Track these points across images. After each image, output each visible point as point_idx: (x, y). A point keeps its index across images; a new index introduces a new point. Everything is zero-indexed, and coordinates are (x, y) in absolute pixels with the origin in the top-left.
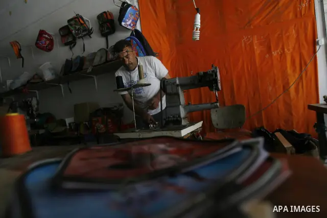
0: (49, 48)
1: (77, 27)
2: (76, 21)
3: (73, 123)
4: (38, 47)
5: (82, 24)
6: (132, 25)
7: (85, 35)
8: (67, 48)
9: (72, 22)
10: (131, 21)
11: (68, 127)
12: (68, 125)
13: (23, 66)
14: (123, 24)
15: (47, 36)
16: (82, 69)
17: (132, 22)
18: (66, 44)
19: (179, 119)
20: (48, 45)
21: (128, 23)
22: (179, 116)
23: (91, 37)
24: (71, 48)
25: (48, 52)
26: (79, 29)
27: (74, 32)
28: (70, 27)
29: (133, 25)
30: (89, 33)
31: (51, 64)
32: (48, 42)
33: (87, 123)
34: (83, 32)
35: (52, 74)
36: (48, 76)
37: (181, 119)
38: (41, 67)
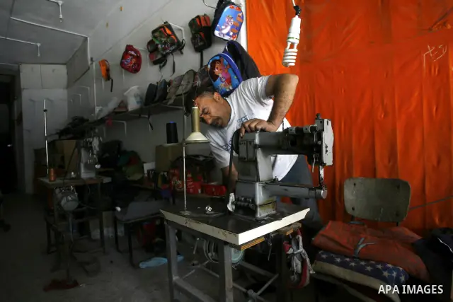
0: (136, 69)
1: (163, 40)
2: (160, 32)
3: (152, 170)
4: (123, 67)
5: (169, 36)
6: (231, 34)
7: (174, 50)
8: (157, 67)
9: (157, 34)
10: (229, 28)
11: (146, 175)
12: (146, 172)
13: (111, 91)
14: (217, 33)
15: (133, 53)
16: (165, 99)
17: (231, 30)
18: (155, 63)
19: (251, 205)
20: (135, 64)
21: (225, 31)
22: (254, 201)
23: (182, 53)
24: (161, 68)
25: (135, 73)
26: (165, 43)
27: (160, 46)
28: (154, 40)
29: (234, 34)
30: (179, 47)
31: (138, 88)
32: (134, 61)
33: (165, 173)
34: (171, 46)
35: (138, 102)
36: (133, 105)
37: (256, 206)
38: (125, 93)
